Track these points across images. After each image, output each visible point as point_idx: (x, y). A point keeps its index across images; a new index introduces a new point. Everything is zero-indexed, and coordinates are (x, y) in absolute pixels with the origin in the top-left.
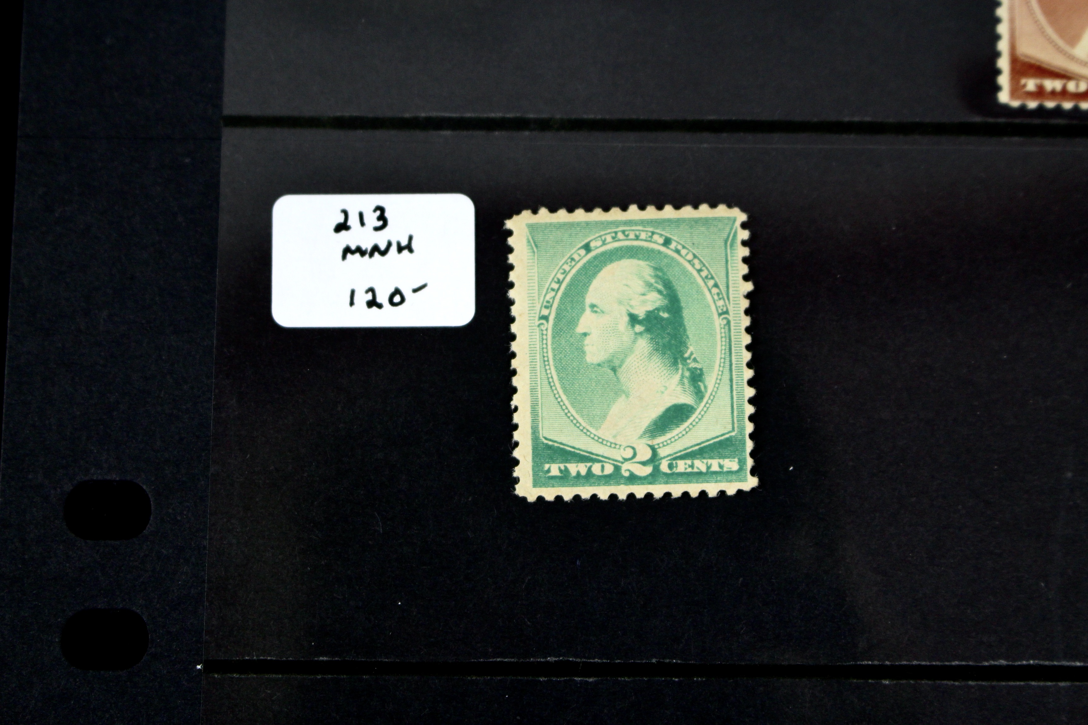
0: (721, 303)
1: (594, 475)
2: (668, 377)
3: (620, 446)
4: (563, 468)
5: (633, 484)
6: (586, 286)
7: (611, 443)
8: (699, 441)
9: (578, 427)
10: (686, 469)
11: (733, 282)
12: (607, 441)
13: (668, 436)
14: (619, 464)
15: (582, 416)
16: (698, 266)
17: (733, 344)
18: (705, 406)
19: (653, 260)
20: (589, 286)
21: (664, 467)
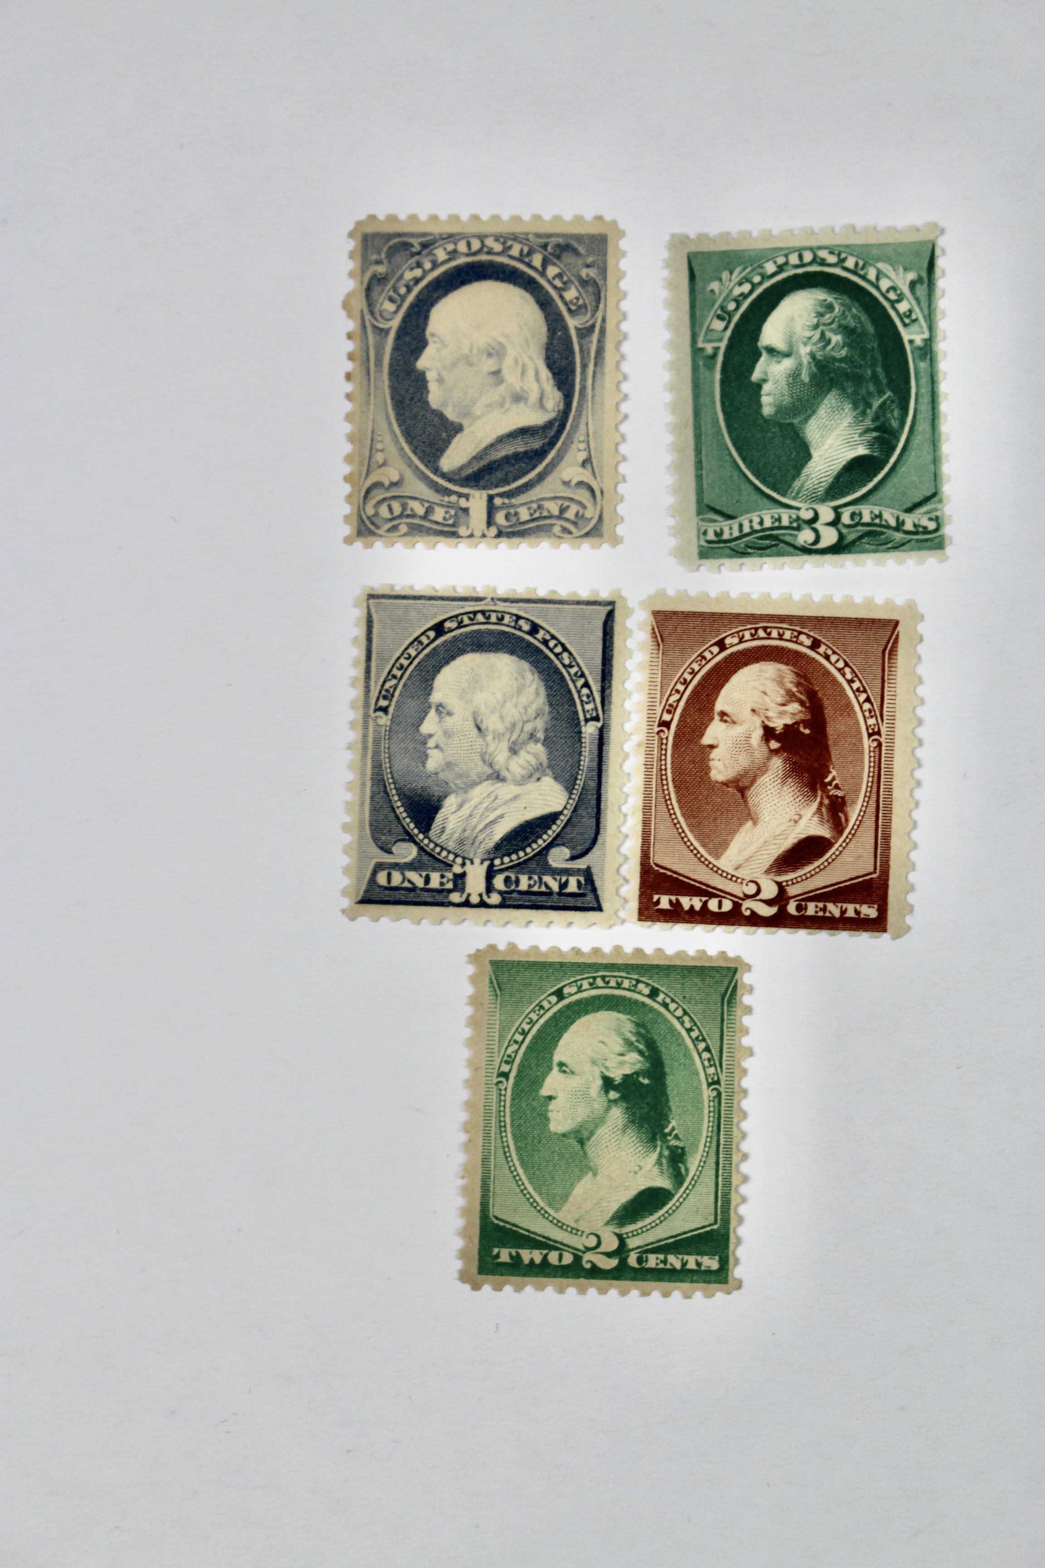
0: (711, 1070)
1: (549, 1265)
2: (644, 1155)
3: (583, 1232)
4: (514, 1254)
5: (594, 1278)
6: (556, 1040)
7: (573, 1228)
8: (674, 1233)
9: (535, 1207)
10: (657, 1264)
11: (728, 1046)
12: (568, 1226)
13: (640, 1224)
14: (580, 1254)
15: (540, 1194)
16: (688, 1025)
17: (722, 1120)
18: (685, 1192)
19: (635, 1014)
20: (559, 1040)
21: (632, 1261)
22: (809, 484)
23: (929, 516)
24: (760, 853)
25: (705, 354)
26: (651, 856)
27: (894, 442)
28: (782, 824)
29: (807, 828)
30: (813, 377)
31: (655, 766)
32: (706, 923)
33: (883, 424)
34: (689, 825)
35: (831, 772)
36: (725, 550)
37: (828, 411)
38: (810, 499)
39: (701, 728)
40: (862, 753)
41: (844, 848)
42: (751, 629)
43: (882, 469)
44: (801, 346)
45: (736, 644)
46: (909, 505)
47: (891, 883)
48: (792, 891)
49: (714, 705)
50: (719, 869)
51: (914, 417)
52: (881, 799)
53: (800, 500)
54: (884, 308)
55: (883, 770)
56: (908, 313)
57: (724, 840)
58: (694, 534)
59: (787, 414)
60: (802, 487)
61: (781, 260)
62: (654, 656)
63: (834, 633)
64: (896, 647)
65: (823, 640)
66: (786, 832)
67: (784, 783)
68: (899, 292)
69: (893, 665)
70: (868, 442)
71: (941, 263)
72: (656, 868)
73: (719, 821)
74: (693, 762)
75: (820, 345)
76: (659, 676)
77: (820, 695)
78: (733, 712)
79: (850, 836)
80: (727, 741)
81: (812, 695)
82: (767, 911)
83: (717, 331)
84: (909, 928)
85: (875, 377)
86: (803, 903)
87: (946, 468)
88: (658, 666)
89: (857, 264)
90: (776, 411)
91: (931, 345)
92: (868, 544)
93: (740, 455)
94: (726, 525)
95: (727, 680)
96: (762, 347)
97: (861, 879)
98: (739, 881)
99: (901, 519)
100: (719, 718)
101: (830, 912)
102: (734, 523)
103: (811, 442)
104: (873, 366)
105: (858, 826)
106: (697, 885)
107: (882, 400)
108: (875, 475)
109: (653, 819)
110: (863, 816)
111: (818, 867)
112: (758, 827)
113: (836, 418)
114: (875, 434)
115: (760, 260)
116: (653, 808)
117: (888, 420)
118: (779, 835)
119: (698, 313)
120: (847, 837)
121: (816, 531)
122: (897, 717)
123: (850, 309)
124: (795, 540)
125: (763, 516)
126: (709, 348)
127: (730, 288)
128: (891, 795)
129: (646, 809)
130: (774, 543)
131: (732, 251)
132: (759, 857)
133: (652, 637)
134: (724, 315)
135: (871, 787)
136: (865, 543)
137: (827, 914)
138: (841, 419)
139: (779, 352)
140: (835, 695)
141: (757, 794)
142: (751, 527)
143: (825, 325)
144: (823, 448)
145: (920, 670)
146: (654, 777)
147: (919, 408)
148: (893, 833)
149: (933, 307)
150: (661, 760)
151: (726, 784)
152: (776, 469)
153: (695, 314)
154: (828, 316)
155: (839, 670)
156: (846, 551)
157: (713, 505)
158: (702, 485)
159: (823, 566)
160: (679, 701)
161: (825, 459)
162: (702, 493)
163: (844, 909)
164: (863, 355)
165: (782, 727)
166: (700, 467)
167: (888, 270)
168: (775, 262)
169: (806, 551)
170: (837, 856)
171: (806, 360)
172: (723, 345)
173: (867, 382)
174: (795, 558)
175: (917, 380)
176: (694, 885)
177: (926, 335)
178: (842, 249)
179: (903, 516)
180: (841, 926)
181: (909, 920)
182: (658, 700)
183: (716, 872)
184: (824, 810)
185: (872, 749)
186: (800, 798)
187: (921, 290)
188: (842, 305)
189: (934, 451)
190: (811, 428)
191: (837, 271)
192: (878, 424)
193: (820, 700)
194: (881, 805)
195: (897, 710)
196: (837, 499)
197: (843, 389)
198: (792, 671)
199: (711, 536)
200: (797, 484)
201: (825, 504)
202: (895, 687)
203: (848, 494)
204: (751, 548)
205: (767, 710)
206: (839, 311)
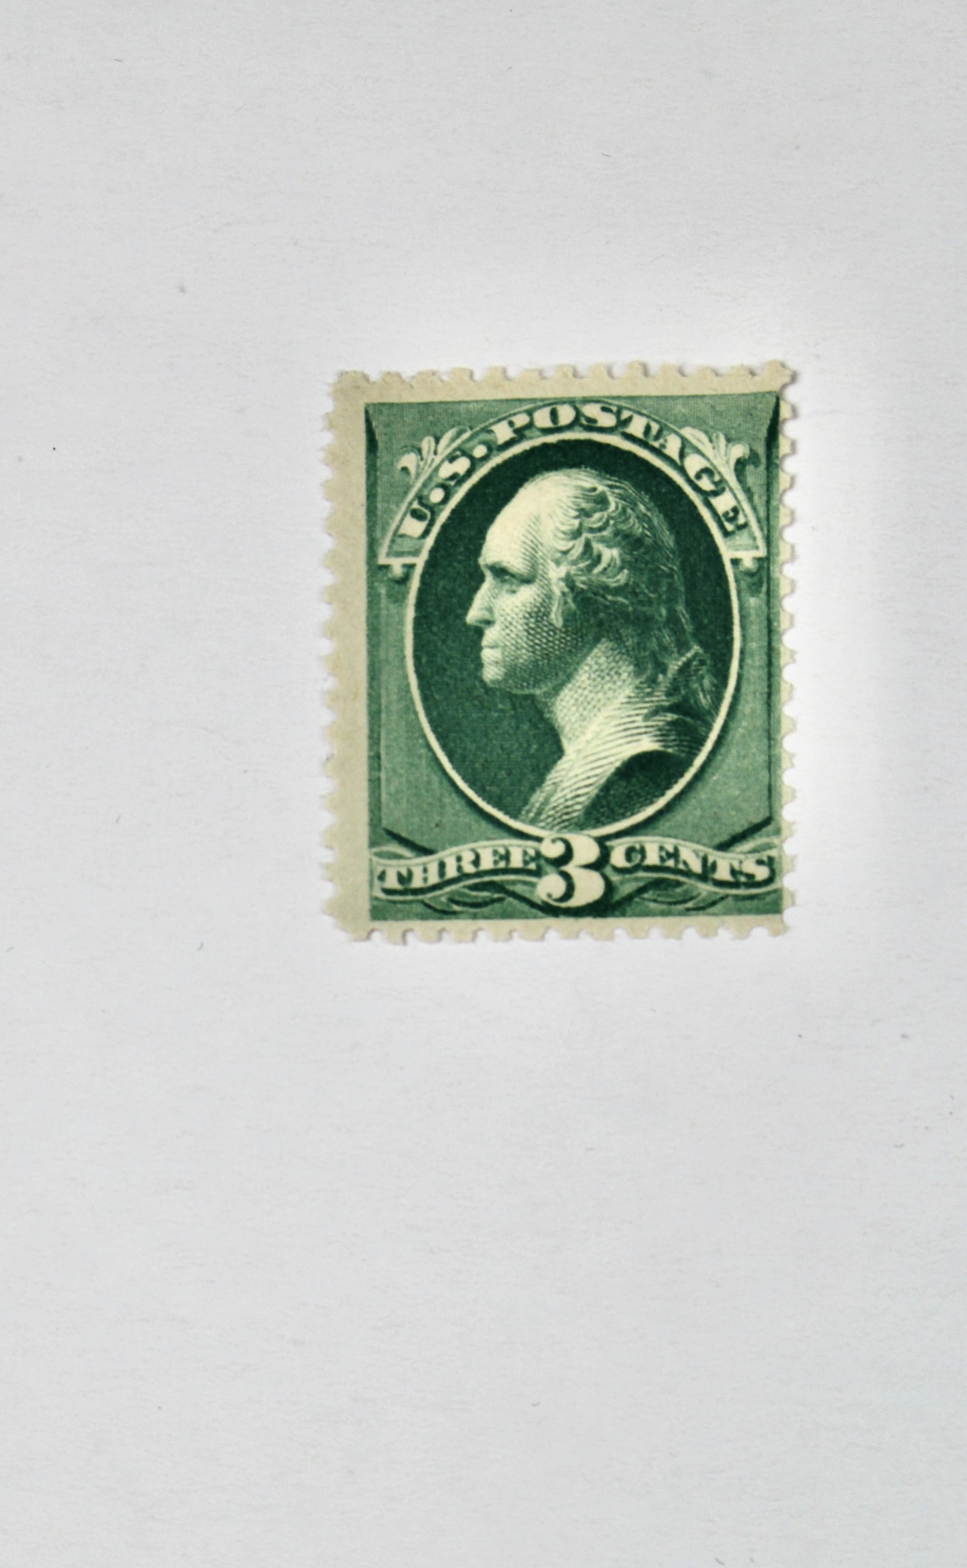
22: (557, 799)
23: (757, 856)
25: (390, 575)
27: (702, 730)
30: (569, 618)
33: (686, 699)
36: (414, 906)
37: (593, 676)
38: (559, 823)
43: (682, 775)
44: (552, 565)
46: (724, 837)
51: (738, 689)
53: (542, 824)
54: (691, 504)
56: (731, 514)
58: (364, 877)
59: (524, 680)
60: (546, 802)
61: (521, 420)
68: (717, 478)
70: (660, 730)
71: (790, 430)
75: (582, 565)
83: (410, 537)
85: (673, 619)
87: (789, 778)
89: (648, 429)
90: (506, 674)
91: (768, 569)
92: (655, 901)
93: (444, 747)
94: (417, 865)
96: (487, 566)
99: (711, 860)
102: (431, 861)
103: (564, 727)
104: (670, 601)
107: (684, 659)
108: (669, 786)
113: (606, 687)
114: (670, 717)
115: (487, 420)
117: (694, 693)
119: (380, 506)
121: (566, 876)
123: (634, 506)
124: (532, 892)
125: (480, 851)
126: (397, 566)
127: (434, 465)
130: (496, 896)
131: (441, 403)
134: (424, 511)
136: (649, 900)
138: (615, 691)
139: (513, 576)
142: (459, 869)
143: (591, 530)
144: (583, 739)
147: (746, 675)
149: (774, 503)
152: (503, 772)
153: (376, 508)
154: (597, 515)
156: (617, 913)
157: (395, 831)
158: (380, 795)
159: (577, 936)
161: (586, 757)
162: (380, 809)
164: (654, 584)
166: (376, 766)
167: (699, 440)
168: (511, 424)
169: (550, 910)
171: (558, 588)
172: (420, 562)
173: (659, 629)
174: (532, 923)
175: (743, 627)
177: (762, 552)
178: (623, 403)
179: (714, 856)
187: (755, 476)
188: (622, 497)
189: (770, 746)
190: (563, 703)
191: (615, 440)
192: (675, 699)
196: (604, 824)
197: (619, 640)
199: (392, 882)
200: (537, 798)
201: (586, 832)
203: (623, 816)
204: (457, 903)
206: (617, 508)
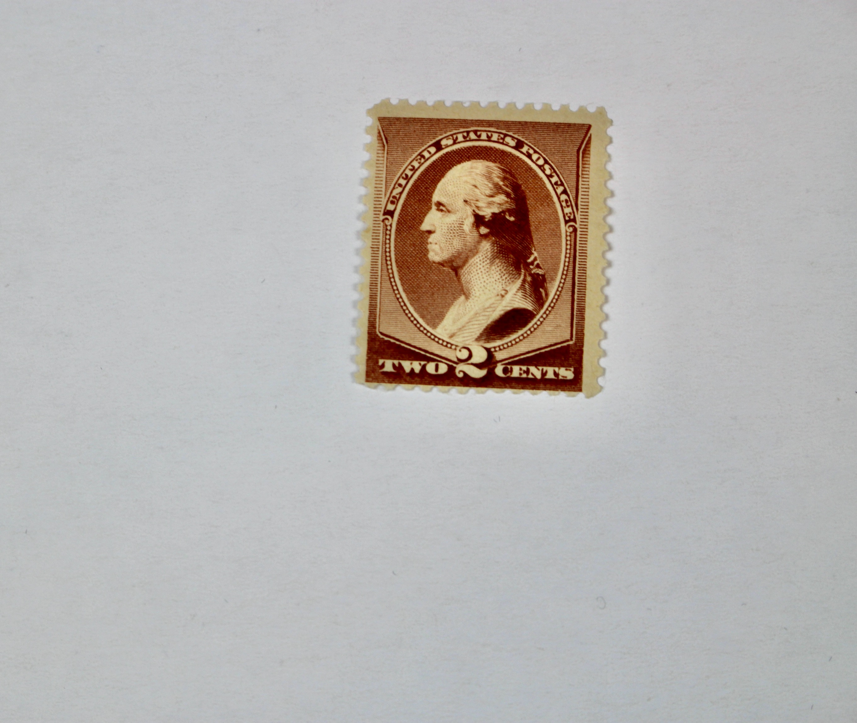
24: (471, 323)
26: (377, 326)
28: (490, 298)
29: (513, 302)
31: (380, 249)
32: (425, 384)
34: (410, 300)
35: (533, 254)
39: (420, 216)
40: (560, 237)
41: (544, 319)
42: (464, 132)
45: (451, 145)
47: (585, 349)
48: (499, 356)
49: (431, 197)
50: (435, 337)
52: (577, 277)
55: (578, 251)
57: (440, 312)
62: (380, 155)
63: (536, 136)
64: (589, 147)
65: (526, 142)
66: (494, 305)
67: (492, 263)
69: (586, 162)
72: (381, 336)
73: (436, 296)
74: (414, 245)
76: (385, 172)
77: (523, 188)
78: (448, 203)
79: (550, 309)
80: (443, 228)
81: (516, 187)
82: (478, 373)
84: (601, 388)
86: (509, 367)
88: (383, 164)
95: (442, 175)
97: (559, 346)
98: (453, 347)
100: (436, 208)
101: (532, 374)
105: (557, 300)
106: (417, 351)
109: (379, 295)
110: (560, 292)
111: (522, 335)
112: (470, 300)
116: (379, 285)
118: (488, 308)
120: (547, 309)
122: (589, 207)
128: (585, 273)
129: (373, 285)
132: (471, 327)
133: (378, 140)
135: (568, 266)
137: (530, 376)
140: (536, 188)
141: (469, 273)
145: (610, 167)
146: (380, 258)
148: (586, 306)
150: (386, 244)
151: (441, 264)
155: (540, 167)
160: (401, 193)
163: (544, 371)
165: (490, 215)
170: (538, 326)
176: (414, 351)
180: (542, 386)
181: (601, 381)
182: (383, 193)
183: (434, 340)
184: (527, 286)
185: (568, 234)
186: (506, 276)
193: (523, 192)
194: (577, 282)
195: (590, 200)
198: (499, 168)
202: (588, 181)
205: (477, 201)
